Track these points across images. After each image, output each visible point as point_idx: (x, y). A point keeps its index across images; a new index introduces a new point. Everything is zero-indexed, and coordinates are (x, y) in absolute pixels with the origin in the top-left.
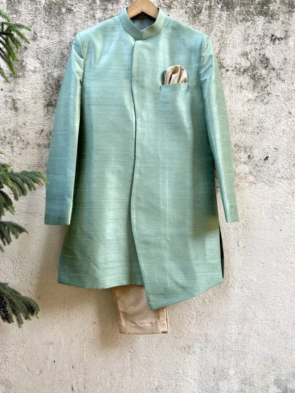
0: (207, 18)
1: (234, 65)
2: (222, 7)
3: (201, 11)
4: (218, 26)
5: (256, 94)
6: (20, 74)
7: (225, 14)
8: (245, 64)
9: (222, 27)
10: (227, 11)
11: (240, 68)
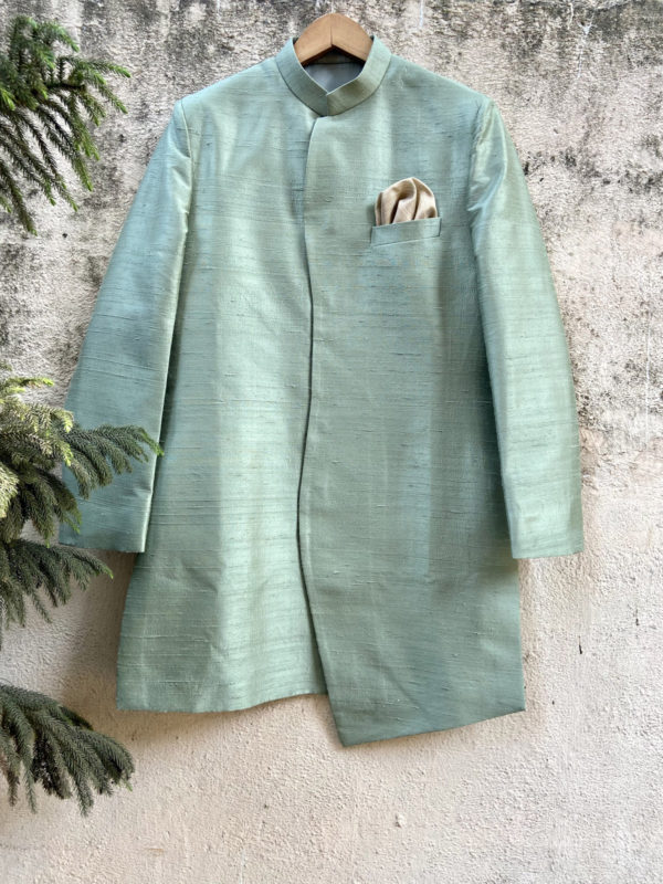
0: (555, 59)
1: (624, 169)
2: (592, 31)
3: (540, 41)
4: (583, 78)
6: (108, 199)
7: (599, 48)
8: (652, 165)
9: (593, 79)
10: (605, 40)
11: (638, 176)
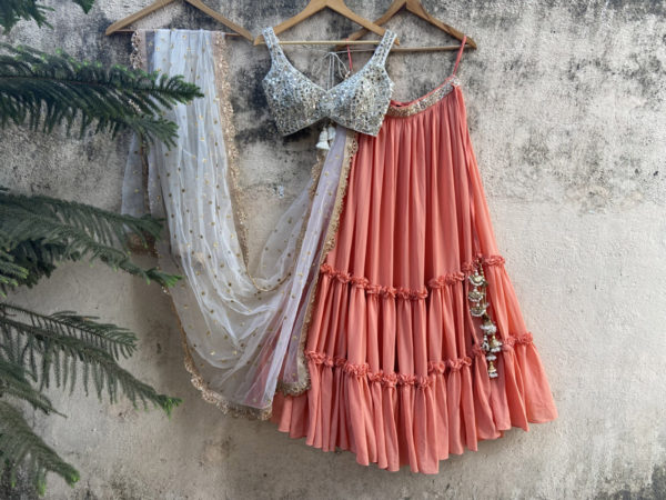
0: (592, 17)
1: (621, 68)
2: (609, 5)
3: (586, 8)
5: (645, 101)
8: (633, 67)
9: (609, 26)
10: (615, 9)
11: (627, 72)
